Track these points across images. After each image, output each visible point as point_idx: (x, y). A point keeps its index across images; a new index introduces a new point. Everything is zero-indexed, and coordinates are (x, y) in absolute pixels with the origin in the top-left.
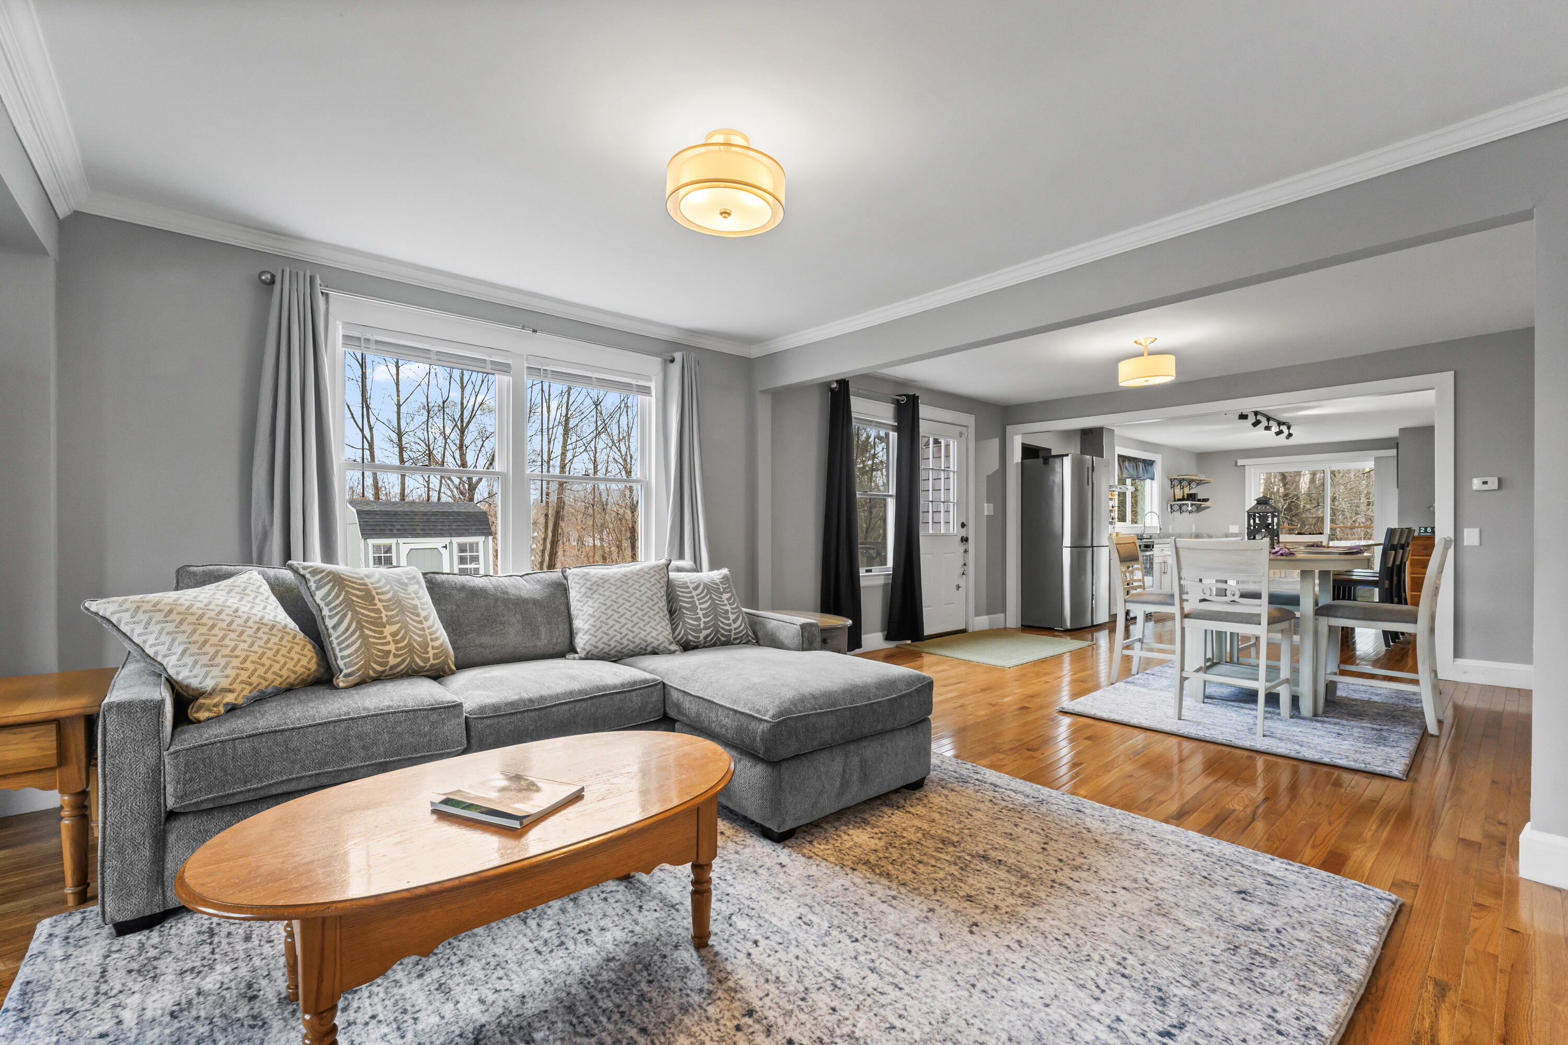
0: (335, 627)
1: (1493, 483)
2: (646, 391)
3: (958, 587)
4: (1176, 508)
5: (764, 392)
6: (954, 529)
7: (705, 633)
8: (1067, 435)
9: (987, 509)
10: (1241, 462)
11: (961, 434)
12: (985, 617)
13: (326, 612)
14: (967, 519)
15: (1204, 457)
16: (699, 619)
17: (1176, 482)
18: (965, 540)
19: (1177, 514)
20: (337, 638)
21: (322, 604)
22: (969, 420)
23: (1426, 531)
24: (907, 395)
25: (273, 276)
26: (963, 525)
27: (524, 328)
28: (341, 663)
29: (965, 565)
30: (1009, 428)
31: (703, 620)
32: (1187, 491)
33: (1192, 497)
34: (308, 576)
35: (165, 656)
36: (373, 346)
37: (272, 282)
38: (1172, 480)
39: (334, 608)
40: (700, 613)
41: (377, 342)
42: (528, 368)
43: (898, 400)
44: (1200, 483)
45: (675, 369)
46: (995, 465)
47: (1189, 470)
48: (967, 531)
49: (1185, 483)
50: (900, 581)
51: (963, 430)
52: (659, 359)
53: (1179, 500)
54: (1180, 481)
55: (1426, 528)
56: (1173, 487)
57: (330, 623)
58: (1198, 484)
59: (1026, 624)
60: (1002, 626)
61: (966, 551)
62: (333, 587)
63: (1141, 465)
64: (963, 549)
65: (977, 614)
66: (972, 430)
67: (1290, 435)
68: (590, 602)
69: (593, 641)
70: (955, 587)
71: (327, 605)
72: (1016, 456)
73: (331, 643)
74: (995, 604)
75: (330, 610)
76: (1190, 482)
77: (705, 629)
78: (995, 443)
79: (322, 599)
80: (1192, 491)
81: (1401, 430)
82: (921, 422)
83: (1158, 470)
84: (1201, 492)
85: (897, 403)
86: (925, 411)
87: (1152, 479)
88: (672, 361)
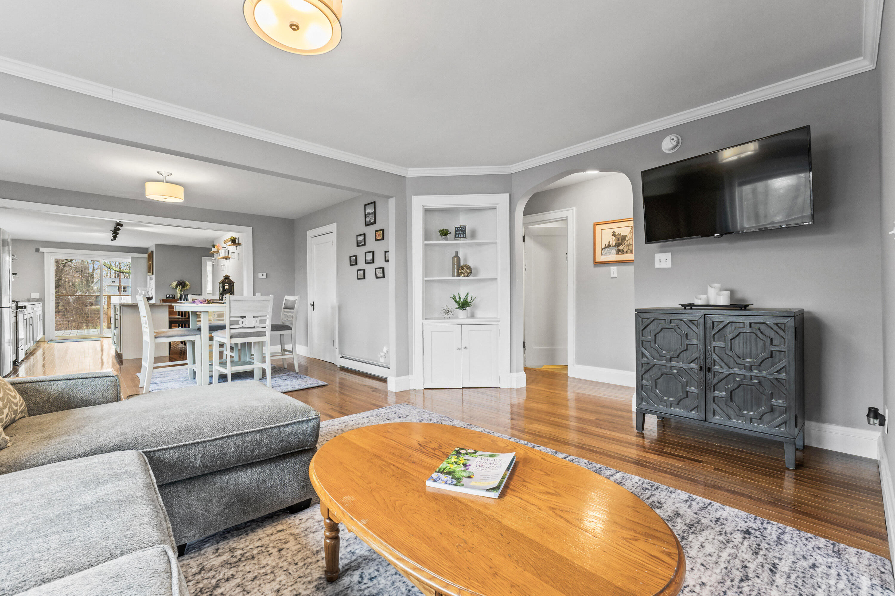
1: (265, 276)
10: (42, 250)
23: (170, 297)
55: (170, 295)
81: (157, 245)
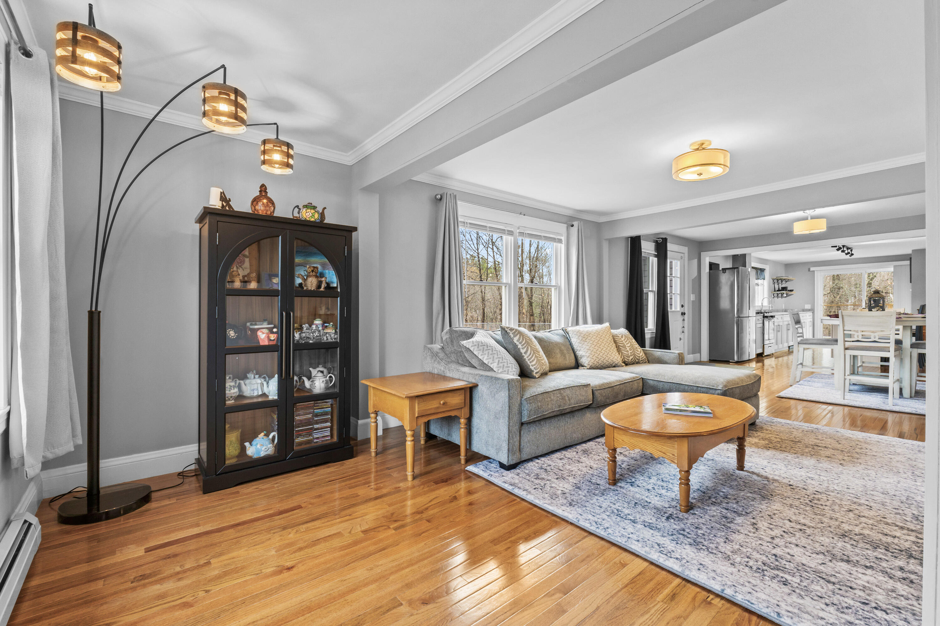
0: (525, 353)
2: (560, 241)
3: (681, 339)
4: (776, 295)
5: (606, 240)
6: (679, 308)
7: (631, 357)
8: (727, 257)
9: (693, 297)
10: (812, 269)
11: (682, 258)
12: (691, 355)
13: (520, 346)
14: (684, 303)
15: (789, 266)
16: (627, 351)
17: (776, 281)
18: (683, 314)
19: (776, 298)
20: (527, 357)
21: (517, 343)
22: (685, 250)
24: (662, 238)
25: (441, 196)
26: (682, 306)
27: (521, 214)
28: (532, 368)
29: (683, 327)
30: (703, 254)
31: (630, 352)
32: (781, 286)
33: (784, 289)
34: (508, 331)
35: (491, 364)
36: (469, 225)
37: (441, 199)
38: (773, 280)
39: (524, 344)
40: (628, 349)
41: (470, 224)
42: (519, 232)
43: (657, 241)
44: (787, 281)
45: (574, 230)
46: (695, 274)
47: (782, 274)
48: (684, 310)
49: (780, 281)
50: (659, 335)
51: (682, 255)
52: (566, 225)
53: (778, 291)
54: (778, 280)
56: (774, 283)
57: (523, 351)
58: (786, 282)
59: (711, 359)
60: (699, 360)
61: (684, 320)
62: (520, 336)
63: (759, 271)
64: (682, 319)
65: (688, 354)
66: (686, 255)
67: (852, 254)
68: (586, 343)
69: (593, 361)
70: (679, 340)
71: (520, 343)
72: (706, 269)
73: (525, 360)
74: (696, 349)
75: (522, 346)
76: (782, 280)
77: (631, 356)
78: (695, 261)
79: (517, 341)
80: (784, 286)
81: (913, 251)
82: (668, 252)
83: (767, 274)
84: (789, 286)
85: (656, 242)
86: (671, 247)
87: (764, 279)
88: (572, 226)
